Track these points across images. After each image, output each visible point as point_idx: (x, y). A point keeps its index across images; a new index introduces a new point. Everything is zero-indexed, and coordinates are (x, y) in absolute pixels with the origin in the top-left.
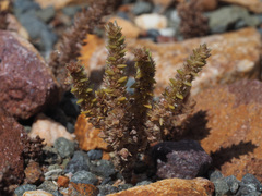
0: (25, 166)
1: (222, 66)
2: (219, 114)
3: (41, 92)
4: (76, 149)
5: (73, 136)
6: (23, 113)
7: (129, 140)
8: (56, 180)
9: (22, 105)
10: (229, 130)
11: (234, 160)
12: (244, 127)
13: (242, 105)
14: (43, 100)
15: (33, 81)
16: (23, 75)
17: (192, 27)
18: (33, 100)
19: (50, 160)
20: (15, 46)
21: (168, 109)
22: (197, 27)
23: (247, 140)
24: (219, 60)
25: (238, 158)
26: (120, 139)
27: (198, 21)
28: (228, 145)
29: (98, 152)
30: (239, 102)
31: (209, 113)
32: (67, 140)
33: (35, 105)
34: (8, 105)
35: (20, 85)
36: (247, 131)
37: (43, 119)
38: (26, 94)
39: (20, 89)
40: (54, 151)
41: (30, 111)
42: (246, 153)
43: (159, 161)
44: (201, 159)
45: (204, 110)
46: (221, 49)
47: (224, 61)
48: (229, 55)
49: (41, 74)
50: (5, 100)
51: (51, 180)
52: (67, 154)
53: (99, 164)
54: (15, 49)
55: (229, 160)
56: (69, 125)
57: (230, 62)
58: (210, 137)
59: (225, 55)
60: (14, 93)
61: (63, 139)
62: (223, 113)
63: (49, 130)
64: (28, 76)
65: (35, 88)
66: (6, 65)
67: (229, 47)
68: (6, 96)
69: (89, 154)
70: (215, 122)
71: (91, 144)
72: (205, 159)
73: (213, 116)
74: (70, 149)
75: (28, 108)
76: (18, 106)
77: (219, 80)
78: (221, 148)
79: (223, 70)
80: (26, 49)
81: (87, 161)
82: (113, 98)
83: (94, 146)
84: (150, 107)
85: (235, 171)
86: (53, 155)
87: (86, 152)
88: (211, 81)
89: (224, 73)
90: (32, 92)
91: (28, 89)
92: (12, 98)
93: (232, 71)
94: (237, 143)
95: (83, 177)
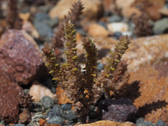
0: (20, 112)
1: (155, 54)
2: (147, 83)
3: (33, 67)
4: (55, 103)
5: (55, 95)
6: (24, 81)
7: (82, 96)
8: (38, 122)
9: (23, 75)
10: (152, 93)
11: (153, 111)
12: (162, 91)
13: (162, 77)
14: (35, 72)
15: (29, 60)
16: (24, 57)
17: (142, 30)
18: (29, 72)
19: (37, 110)
20: (22, 39)
21: (106, 77)
22: (145, 30)
23: (163, 100)
24: (154, 51)
25: (155, 110)
26: (76, 95)
27: (145, 26)
28: (151, 102)
29: (69, 106)
30: (160, 76)
31: (141, 82)
32: (50, 98)
33: (30, 75)
34: (15, 75)
35: (22, 62)
36: (163, 94)
37: (36, 84)
38: (25, 68)
39: (22, 65)
40: (40, 104)
41: (28, 79)
42: (161, 107)
43: (103, 111)
44: (129, 110)
45: (138, 80)
46: (157, 44)
47: (157, 51)
48: (161, 48)
49: (35, 56)
50: (14, 73)
51: (35, 121)
52: (49, 106)
53: (68, 112)
54: (22, 41)
55: (150, 112)
56: (53, 89)
57: (160, 52)
58: (140, 97)
59: (158, 47)
60: (18, 68)
61: (47, 97)
62: (150, 82)
63: (39, 91)
64: (27, 57)
65: (30, 64)
66: (15, 51)
67: (162, 43)
68: (14, 70)
69: (63, 106)
70: (145, 88)
71: (65, 100)
72: (132, 110)
73: (144, 84)
74: (50, 103)
75: (26, 77)
76: (21, 76)
77: (152, 62)
78: (146, 105)
79: (155, 56)
80: (29, 41)
81: (61, 111)
82: (70, 69)
83: (66, 102)
84: (95, 75)
85: (153, 119)
86: (39, 106)
87: (61, 105)
88: (147, 63)
89: (155, 58)
90: (28, 67)
91: (26, 65)
92: (18, 71)
93: (161, 57)
94: (156, 101)
95: (55, 120)
